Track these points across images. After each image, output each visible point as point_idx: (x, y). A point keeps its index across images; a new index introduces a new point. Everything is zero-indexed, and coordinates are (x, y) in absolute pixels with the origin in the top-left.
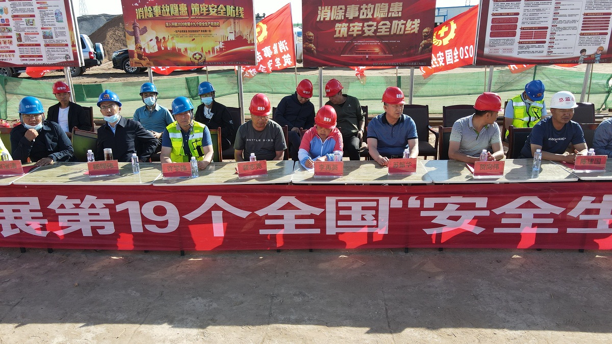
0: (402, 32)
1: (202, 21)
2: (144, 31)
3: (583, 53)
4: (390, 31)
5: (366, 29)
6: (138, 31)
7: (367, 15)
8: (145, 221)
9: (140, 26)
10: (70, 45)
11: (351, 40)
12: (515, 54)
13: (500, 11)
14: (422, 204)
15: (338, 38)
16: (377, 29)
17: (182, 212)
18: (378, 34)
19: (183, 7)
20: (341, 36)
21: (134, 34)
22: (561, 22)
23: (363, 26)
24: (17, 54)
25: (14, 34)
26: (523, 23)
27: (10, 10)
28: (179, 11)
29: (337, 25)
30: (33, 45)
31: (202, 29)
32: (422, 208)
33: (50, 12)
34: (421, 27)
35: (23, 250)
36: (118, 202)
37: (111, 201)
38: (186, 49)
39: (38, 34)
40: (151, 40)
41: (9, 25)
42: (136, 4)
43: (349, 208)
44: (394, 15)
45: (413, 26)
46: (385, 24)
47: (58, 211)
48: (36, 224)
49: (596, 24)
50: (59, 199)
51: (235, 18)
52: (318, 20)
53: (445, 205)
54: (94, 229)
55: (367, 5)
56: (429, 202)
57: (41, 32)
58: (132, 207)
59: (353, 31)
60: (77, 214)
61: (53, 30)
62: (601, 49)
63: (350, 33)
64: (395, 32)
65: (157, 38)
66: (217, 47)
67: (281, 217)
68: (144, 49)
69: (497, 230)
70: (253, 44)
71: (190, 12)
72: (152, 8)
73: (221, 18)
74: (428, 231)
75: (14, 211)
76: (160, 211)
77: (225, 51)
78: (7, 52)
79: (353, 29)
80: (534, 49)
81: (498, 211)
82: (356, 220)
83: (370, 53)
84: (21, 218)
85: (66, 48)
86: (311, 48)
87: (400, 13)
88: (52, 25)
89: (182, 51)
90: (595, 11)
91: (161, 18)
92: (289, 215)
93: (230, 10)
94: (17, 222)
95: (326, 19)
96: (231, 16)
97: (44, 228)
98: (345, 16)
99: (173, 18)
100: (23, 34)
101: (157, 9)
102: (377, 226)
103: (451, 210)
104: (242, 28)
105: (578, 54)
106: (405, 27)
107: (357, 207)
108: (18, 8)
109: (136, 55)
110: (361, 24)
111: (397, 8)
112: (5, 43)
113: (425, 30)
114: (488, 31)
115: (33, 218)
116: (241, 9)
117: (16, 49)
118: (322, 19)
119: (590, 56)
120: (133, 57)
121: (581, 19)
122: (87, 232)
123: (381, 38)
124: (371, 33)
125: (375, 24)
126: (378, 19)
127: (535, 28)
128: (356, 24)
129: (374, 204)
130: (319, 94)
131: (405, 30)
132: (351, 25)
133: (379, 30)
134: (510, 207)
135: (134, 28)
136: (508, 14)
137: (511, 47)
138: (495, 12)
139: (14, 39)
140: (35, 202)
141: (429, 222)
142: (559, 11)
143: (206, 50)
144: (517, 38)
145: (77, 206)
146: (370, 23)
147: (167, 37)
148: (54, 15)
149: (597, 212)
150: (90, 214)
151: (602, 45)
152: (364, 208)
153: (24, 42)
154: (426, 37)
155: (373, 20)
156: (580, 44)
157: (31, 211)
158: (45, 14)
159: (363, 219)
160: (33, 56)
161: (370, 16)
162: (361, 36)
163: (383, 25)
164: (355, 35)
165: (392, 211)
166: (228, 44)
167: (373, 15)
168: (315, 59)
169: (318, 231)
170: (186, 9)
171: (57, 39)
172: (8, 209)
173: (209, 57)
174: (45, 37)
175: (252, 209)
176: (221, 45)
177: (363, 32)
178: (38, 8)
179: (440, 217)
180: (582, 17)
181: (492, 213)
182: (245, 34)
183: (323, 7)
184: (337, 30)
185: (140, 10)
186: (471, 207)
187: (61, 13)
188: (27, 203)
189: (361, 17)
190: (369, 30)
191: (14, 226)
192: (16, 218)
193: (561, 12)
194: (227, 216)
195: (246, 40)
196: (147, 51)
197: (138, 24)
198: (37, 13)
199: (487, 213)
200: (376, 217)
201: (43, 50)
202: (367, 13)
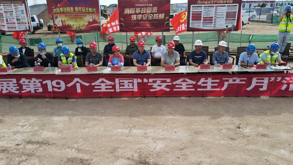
0: (158, 19)
1: (79, 14)
2: (57, 18)
3: (227, 27)
4: (153, 18)
5: (143, 17)
6: (54, 18)
7: (144, 12)
8: (53, 87)
9: (55, 16)
10: (27, 23)
11: (138, 21)
12: (201, 27)
13: (195, 11)
14: (148, 81)
15: (133, 21)
16: (148, 17)
17: (66, 84)
18: (148, 19)
19: (72, 9)
20: (134, 20)
21: (53, 19)
22: (218, 15)
23: (142, 16)
24: (6, 27)
25: (5, 19)
26: (204, 15)
27: (3, 9)
28: (70, 10)
29: (132, 15)
30: (13, 23)
31: (80, 17)
32: (148, 82)
33: (19, 10)
34: (165, 17)
35: (11, 98)
36: (44, 80)
37: (41, 80)
38: (73, 25)
39: (14, 19)
40: (60, 21)
41: (3, 15)
42: (53, 7)
43: (124, 82)
44: (154, 12)
45: (162, 16)
46: (151, 15)
47: (23, 84)
48: (15, 88)
49: (231, 16)
50: (23, 80)
51: (92, 13)
52: (125, 14)
53: (156, 81)
54: (35, 90)
55: (144, 8)
56: (151, 80)
57: (15, 18)
58: (48, 82)
59: (139, 18)
60: (29, 85)
61: (20, 17)
62: (233, 25)
63: (137, 19)
64: (155, 18)
65: (62, 20)
66: (86, 24)
67: (100, 86)
68: (57, 25)
69: (174, 90)
70: (100, 23)
71: (74, 10)
72: (60, 9)
73: (87, 13)
74: (151, 90)
75: (7, 84)
76: (58, 83)
77: (89, 26)
78: (2, 26)
79: (139, 17)
80: (209, 25)
81: (174, 83)
82: (126, 86)
83: (146, 27)
84: (9, 86)
85: (26, 24)
86: (122, 25)
87: (156, 11)
88: (20, 15)
89: (72, 26)
90: (230, 11)
91: (63, 13)
92: (103, 85)
93: (90, 9)
94: (8, 88)
95: (128, 13)
96: (91, 12)
97: (17, 90)
98: (135, 12)
99: (68, 13)
100: (8, 19)
101: (61, 9)
102: (133, 89)
103: (158, 82)
104: (96, 17)
105: (225, 27)
106: (159, 17)
107: (126, 82)
108: (6, 8)
109: (53, 27)
110: (141, 15)
111: (155, 9)
112: (1, 22)
113: (167, 18)
114: (191, 18)
115: (14, 86)
116: (95, 9)
117: (6, 25)
118: (126, 13)
119: (230, 28)
120: (52, 28)
121: (225, 14)
122: (33, 92)
123: (150, 21)
124: (145, 19)
125: (147, 15)
126: (148, 13)
127: (208, 17)
128: (140, 15)
129: (132, 81)
130: (126, 42)
131: (159, 18)
132: (138, 16)
133: (149, 18)
134: (178, 82)
135: (53, 16)
136: (198, 12)
137: (200, 25)
138: (193, 11)
139: (5, 21)
140: (14, 81)
141: (151, 87)
142: (217, 11)
143: (81, 25)
144: (202, 21)
145: (29, 82)
146: (145, 15)
147: (65, 20)
148: (21, 11)
149: (206, 83)
150: (34, 85)
151: (234, 24)
152: (128, 82)
153: (9, 22)
154: (167, 21)
155: (146, 14)
156: (226, 24)
157: (13, 84)
158: (17, 11)
159: (129, 86)
160: (13, 28)
161: (145, 12)
162: (142, 20)
163: (150, 16)
164: (139, 20)
165: (138, 83)
166: (90, 23)
167: (146, 12)
168: (124, 29)
169: (113, 90)
170: (73, 9)
171: (22, 21)
172: (5, 83)
173: (83, 28)
174: (17, 20)
175: (90, 83)
176: (87, 23)
177: (143, 18)
178: (15, 9)
179: (155, 85)
180: (226, 13)
181: (172, 83)
182: (97, 19)
183: (126, 9)
184: (132, 17)
185: (55, 9)
186: (165, 82)
187: (24, 11)
188: (12, 81)
189: (141, 12)
190: (145, 18)
191: (7, 89)
192: (8, 86)
193: (218, 11)
194: (81, 85)
195: (97, 21)
196: (58, 26)
197: (54, 15)
198: (14, 10)
199: (171, 84)
200: (133, 85)
201: (16, 25)
202: (143, 11)
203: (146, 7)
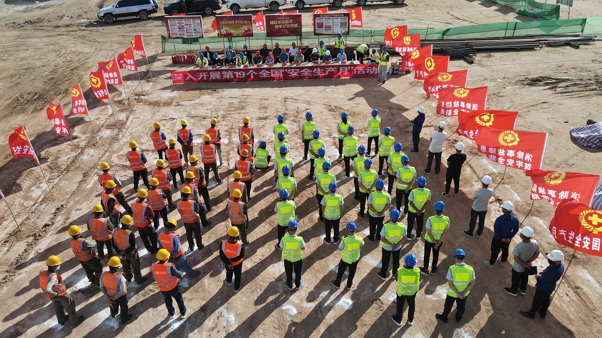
1: (238, 25)
2: (222, 28)
3: (341, 32)
8: (239, 75)
11: (280, 30)
12: (324, 33)
15: (276, 29)
16: (286, 26)
17: (246, 74)
19: (233, 22)
22: (334, 24)
24: (186, 35)
25: (185, 30)
26: (325, 24)
27: (184, 23)
29: (275, 25)
31: (238, 27)
32: (288, 71)
33: (196, 23)
34: (298, 26)
37: (233, 72)
38: (234, 32)
39: (192, 29)
40: (224, 30)
41: (184, 27)
43: (275, 72)
44: (290, 23)
45: (296, 25)
46: (289, 25)
51: (247, 24)
53: (292, 71)
54: (230, 77)
58: (237, 73)
60: (227, 75)
61: (196, 28)
62: (346, 31)
63: (279, 28)
64: (291, 27)
66: (243, 32)
67: (263, 74)
69: (301, 75)
70: (253, 32)
71: (235, 23)
73: (244, 24)
74: (290, 76)
76: (242, 73)
79: (280, 26)
80: (329, 31)
81: (301, 72)
82: (276, 74)
83: (285, 33)
85: (200, 33)
90: (343, 21)
91: (227, 24)
92: (265, 73)
93: (246, 22)
97: (220, 77)
98: (277, 23)
99: (230, 24)
100: (188, 30)
101: (226, 22)
102: (280, 75)
104: (249, 27)
108: (187, 22)
109: (220, 35)
110: (282, 25)
111: (291, 21)
114: (316, 27)
116: (249, 22)
118: (271, 24)
122: (228, 78)
123: (288, 29)
124: (285, 28)
126: (286, 24)
127: (328, 26)
129: (279, 71)
131: (294, 27)
134: (303, 71)
136: (321, 22)
137: (323, 31)
138: (317, 22)
141: (289, 74)
142: (334, 21)
143: (239, 32)
144: (324, 28)
145: (227, 73)
146: (284, 25)
147: (229, 30)
149: (317, 71)
154: (300, 29)
157: (218, 74)
159: (278, 74)
160: (190, 36)
162: (282, 28)
165: (283, 72)
166: (246, 31)
168: (270, 35)
171: (198, 31)
173: (240, 35)
174: (194, 30)
175: (258, 73)
179: (291, 73)
180: (340, 23)
182: (250, 28)
183: (271, 21)
184: (276, 27)
185: (221, 22)
192: (216, 76)
195: (251, 30)
196: (223, 34)
198: (192, 23)
199: (299, 72)
200: (280, 73)
201: (193, 34)
202: (283, 22)
203: (285, 19)
